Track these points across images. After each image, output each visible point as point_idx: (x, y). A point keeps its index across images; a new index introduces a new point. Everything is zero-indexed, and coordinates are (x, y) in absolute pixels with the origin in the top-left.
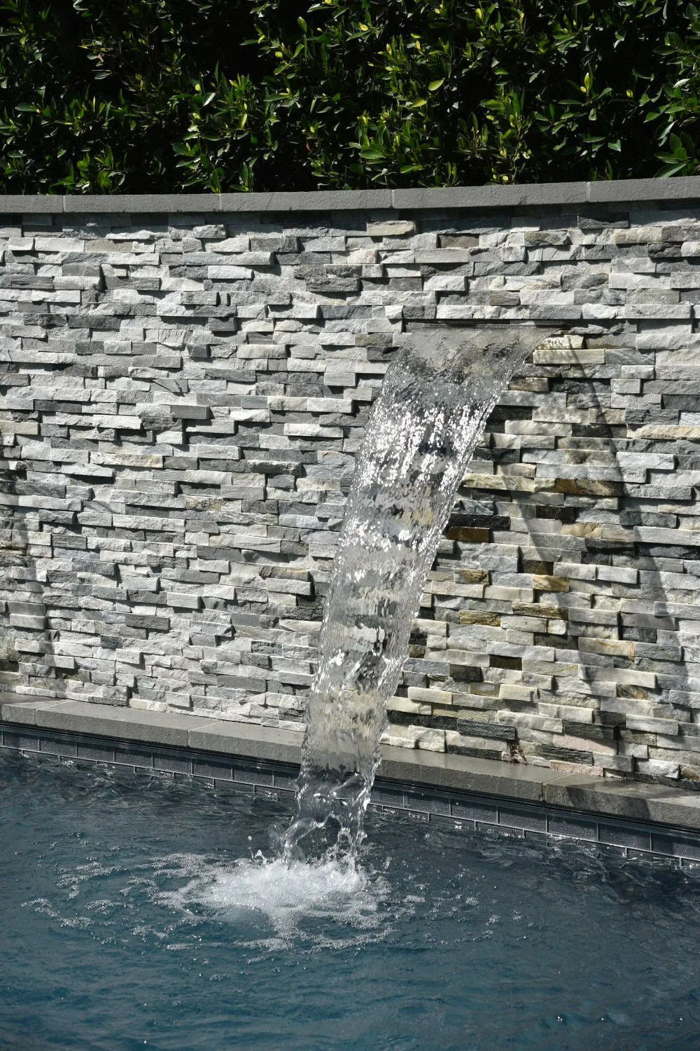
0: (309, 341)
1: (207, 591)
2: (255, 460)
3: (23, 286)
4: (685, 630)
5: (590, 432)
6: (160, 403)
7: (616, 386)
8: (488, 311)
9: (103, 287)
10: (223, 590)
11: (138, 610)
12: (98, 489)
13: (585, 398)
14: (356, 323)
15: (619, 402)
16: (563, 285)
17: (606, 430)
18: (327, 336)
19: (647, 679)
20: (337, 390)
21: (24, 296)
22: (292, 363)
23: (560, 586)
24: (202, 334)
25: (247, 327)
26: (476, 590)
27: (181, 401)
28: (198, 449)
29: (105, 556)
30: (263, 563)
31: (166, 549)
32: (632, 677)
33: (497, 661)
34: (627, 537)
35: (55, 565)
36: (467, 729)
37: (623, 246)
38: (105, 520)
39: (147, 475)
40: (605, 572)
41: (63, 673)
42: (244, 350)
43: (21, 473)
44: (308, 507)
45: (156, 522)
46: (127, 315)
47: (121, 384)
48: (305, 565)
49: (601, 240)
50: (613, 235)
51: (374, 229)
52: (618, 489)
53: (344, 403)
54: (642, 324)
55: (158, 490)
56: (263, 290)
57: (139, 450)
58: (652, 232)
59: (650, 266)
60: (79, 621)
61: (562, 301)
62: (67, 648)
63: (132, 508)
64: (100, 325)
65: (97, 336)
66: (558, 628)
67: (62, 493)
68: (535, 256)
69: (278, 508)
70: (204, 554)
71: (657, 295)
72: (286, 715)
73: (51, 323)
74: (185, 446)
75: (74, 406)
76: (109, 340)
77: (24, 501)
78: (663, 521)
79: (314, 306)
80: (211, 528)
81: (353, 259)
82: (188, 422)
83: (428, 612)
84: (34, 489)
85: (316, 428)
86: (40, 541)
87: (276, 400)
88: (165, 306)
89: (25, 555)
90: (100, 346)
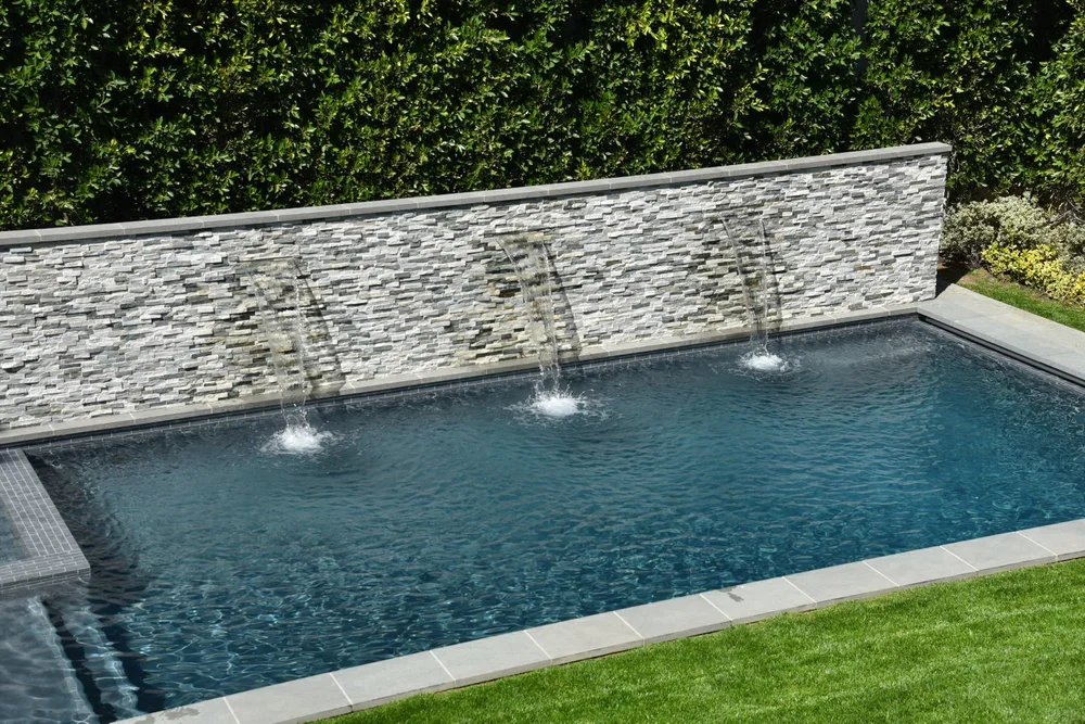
0: (448, 245)
1: (407, 333)
2: (427, 287)
3: (326, 241)
4: (573, 308)
6: (390, 274)
7: (553, 245)
8: (514, 229)
10: (416, 330)
11: (377, 345)
12: (359, 308)
14: (466, 238)
15: (554, 249)
16: (537, 219)
17: (552, 258)
18: (456, 243)
19: (563, 324)
20: (459, 259)
21: (325, 245)
22: (442, 253)
24: (403, 249)
25: (423, 244)
26: (510, 311)
27: (397, 272)
28: (403, 287)
29: (362, 330)
30: (430, 320)
31: (390, 322)
33: (516, 330)
35: (341, 338)
36: (505, 353)
37: (555, 207)
38: (364, 317)
39: (384, 299)
41: (343, 375)
42: (423, 251)
43: (324, 308)
44: (449, 298)
45: (388, 313)
46: (373, 245)
48: (448, 316)
50: (553, 204)
52: (555, 273)
53: (463, 262)
54: (561, 227)
55: (387, 302)
57: (378, 291)
58: (565, 202)
59: (563, 211)
60: (352, 355)
61: (537, 223)
62: (345, 366)
63: (375, 311)
64: (361, 251)
65: (358, 255)
67: (344, 312)
68: (529, 211)
69: (438, 300)
71: (565, 219)
72: (440, 365)
73: (337, 254)
75: (350, 281)
76: (364, 255)
77: (325, 318)
78: (568, 280)
79: (451, 235)
80: (410, 312)
81: (466, 218)
82: (400, 278)
83: (492, 321)
84: (331, 313)
85: (452, 272)
86: (334, 330)
87: (436, 266)
88: (389, 241)
89: (327, 337)
90: (360, 258)
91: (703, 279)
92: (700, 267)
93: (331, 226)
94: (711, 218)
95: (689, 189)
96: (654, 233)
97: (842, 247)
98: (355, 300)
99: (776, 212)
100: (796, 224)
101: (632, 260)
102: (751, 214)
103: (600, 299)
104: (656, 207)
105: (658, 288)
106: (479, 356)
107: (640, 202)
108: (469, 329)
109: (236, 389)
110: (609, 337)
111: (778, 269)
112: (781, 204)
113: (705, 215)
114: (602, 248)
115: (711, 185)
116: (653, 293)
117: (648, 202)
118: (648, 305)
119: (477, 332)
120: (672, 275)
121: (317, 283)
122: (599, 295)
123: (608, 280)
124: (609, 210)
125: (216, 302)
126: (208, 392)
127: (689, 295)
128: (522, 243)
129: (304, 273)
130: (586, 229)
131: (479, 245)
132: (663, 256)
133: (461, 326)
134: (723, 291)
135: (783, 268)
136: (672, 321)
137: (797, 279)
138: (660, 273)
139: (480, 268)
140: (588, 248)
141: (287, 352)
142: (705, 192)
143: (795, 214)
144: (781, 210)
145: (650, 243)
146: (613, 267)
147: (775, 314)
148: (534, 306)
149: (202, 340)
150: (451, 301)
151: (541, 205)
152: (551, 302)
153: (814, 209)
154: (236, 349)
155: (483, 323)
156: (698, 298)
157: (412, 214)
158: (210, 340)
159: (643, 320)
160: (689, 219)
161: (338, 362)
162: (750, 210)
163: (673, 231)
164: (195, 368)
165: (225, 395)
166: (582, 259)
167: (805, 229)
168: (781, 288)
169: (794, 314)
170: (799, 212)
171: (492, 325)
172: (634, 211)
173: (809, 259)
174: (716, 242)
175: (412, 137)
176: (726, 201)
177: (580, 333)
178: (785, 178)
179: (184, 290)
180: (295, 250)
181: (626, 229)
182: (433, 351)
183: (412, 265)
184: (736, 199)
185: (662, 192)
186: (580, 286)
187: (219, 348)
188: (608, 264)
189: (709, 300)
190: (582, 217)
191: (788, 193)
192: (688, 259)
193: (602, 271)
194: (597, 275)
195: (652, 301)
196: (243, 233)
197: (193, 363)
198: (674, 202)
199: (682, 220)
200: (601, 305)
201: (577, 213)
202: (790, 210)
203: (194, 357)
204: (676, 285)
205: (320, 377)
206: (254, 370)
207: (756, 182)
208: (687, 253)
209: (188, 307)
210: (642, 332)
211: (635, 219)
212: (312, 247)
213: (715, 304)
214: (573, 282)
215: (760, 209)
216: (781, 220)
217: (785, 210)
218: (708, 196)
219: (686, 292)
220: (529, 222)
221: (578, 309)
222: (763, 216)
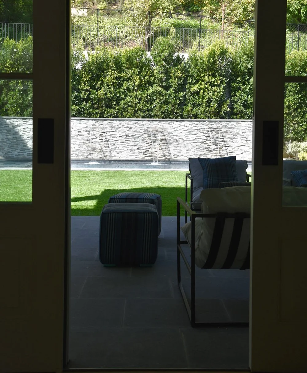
0: (138, 129)
1: (128, 149)
2: (133, 138)
3: (109, 125)
4: (170, 148)
6: (124, 134)
7: (165, 132)
8: (155, 127)
9: (118, 125)
10: (130, 148)
11: (120, 151)
12: (117, 141)
13: (162, 133)
14: (143, 128)
16: (161, 125)
17: (164, 135)
18: (141, 129)
20: (141, 133)
21: (110, 126)
22: (137, 131)
24: (128, 129)
25: (133, 128)
27: (126, 134)
28: (127, 138)
29: (117, 146)
30: (134, 146)
31: (124, 146)
32: (166, 152)
33: (155, 152)
34: (166, 142)
35: (112, 147)
36: (152, 157)
38: (118, 143)
39: (122, 140)
41: (112, 156)
42: (132, 130)
43: (108, 140)
45: (123, 143)
46: (120, 127)
47: (120, 133)
48: (138, 146)
50: (165, 122)
51: (145, 121)
52: (165, 139)
53: (142, 134)
54: (167, 128)
55: (124, 141)
56: (134, 125)
57: (121, 138)
58: (168, 122)
59: (167, 124)
60: (114, 152)
61: (161, 127)
62: (113, 154)
63: (120, 142)
64: (117, 128)
65: (117, 129)
66: (160, 149)
67: (113, 142)
68: (158, 123)
69: (136, 142)
70: (128, 146)
71: (168, 126)
72: (136, 157)
73: (112, 128)
75: (115, 134)
77: (109, 142)
78: (169, 141)
79: (139, 127)
80: (129, 144)
81: (143, 123)
82: (127, 136)
83: (149, 149)
84: (110, 141)
85: (139, 136)
86: (110, 146)
87: (135, 134)
88: (124, 127)
89: (109, 147)
90: (117, 130)
91: (206, 146)
92: (205, 142)
93: (111, 122)
94: (207, 131)
95: (201, 122)
96: (192, 132)
97: (246, 142)
98: (115, 139)
99: (226, 131)
100: (231, 135)
101: (186, 138)
102: (218, 131)
103: (177, 147)
104: (192, 126)
105: (193, 146)
106: (145, 157)
107: (188, 124)
108: (143, 150)
109: (88, 156)
110: (180, 157)
111: (226, 146)
112: (227, 129)
113: (206, 130)
114: (178, 134)
115: (207, 122)
116: (191, 147)
117: (190, 124)
118: (190, 150)
119: (145, 151)
120: (197, 143)
121: (107, 134)
122: (177, 146)
123: (179, 142)
124: (180, 125)
125: (84, 136)
126: (81, 156)
127: (202, 149)
128: (157, 131)
129: (104, 132)
130: (174, 129)
131: (146, 130)
132: (194, 138)
133: (141, 149)
134: (211, 149)
135: (228, 146)
136: (197, 155)
137: (232, 149)
138: (193, 142)
139: (146, 135)
140: (174, 134)
141: (99, 149)
142: (205, 124)
144: (227, 131)
145: (191, 135)
146: (181, 139)
148: (160, 146)
149: (81, 144)
150: (139, 143)
151: (162, 122)
152: (164, 146)
153: (236, 132)
154: (88, 147)
155: (147, 149)
156: (204, 150)
157: (129, 121)
158: (83, 144)
159: (189, 154)
160: (201, 130)
161: (111, 153)
162: (218, 130)
163: (197, 132)
164: (79, 150)
165: (85, 157)
166: (173, 136)
167: (234, 136)
168: (228, 151)
170: (232, 132)
172: (186, 126)
173: (236, 144)
174: (209, 137)
175: (140, 110)
176: (211, 127)
177: (172, 155)
178: (228, 123)
179: (78, 132)
180: (102, 126)
181: (184, 130)
182: (134, 154)
183: (130, 133)
184: (214, 127)
185: (194, 122)
186: (172, 143)
187: (84, 146)
188: (179, 139)
189: (207, 151)
190: (172, 126)
191: (229, 126)
192: (201, 140)
194: (176, 141)
196: (91, 121)
197: (79, 149)
198: (197, 125)
199: (200, 130)
202: (230, 131)
203: (79, 147)
204: (198, 146)
205: (107, 156)
206: (92, 152)
207: (220, 123)
208: (201, 138)
209: (78, 136)
210: (189, 157)
211: (187, 128)
212: (106, 126)
213: (209, 152)
214: (170, 142)
215: (221, 130)
216: (227, 133)
217: (228, 131)
218: (206, 125)
219: (201, 148)
220: (159, 126)
221: (171, 149)
222: (222, 132)
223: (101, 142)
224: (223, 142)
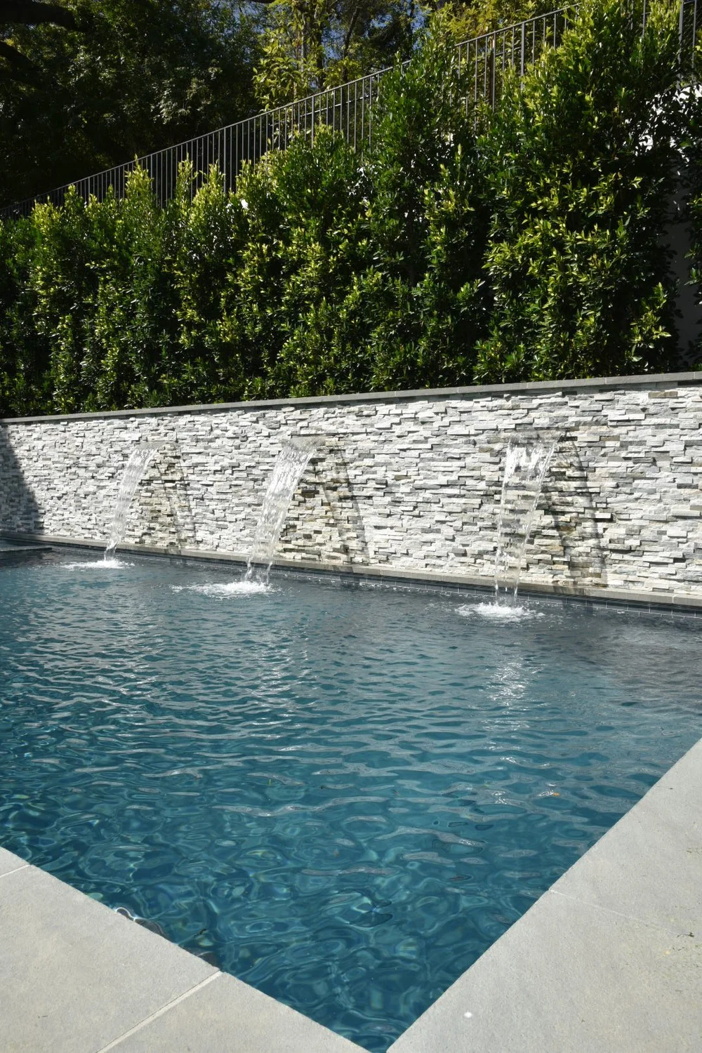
0: (266, 442)
1: (238, 516)
2: (251, 477)
3: (190, 431)
4: (365, 520)
5: (340, 464)
6: (226, 462)
7: (347, 452)
8: (314, 432)
9: (212, 430)
10: (242, 516)
11: (219, 523)
12: (209, 488)
13: (339, 455)
14: (279, 437)
15: (348, 456)
16: (333, 424)
17: (345, 464)
18: (271, 440)
19: (354, 535)
20: (273, 456)
21: (191, 434)
22: (262, 449)
23: (333, 509)
24: (238, 442)
25: (250, 439)
26: (310, 512)
27: (231, 461)
28: (236, 475)
29: (211, 507)
30: (253, 507)
31: (227, 505)
32: (350, 534)
33: (316, 532)
34: (349, 494)
35: (197, 511)
36: (307, 552)
37: (349, 413)
38: (211, 497)
39: (222, 483)
40: (344, 505)
41: (198, 542)
42: (249, 446)
43: (188, 484)
45: (224, 497)
46: (218, 437)
47: (216, 457)
49: (343, 411)
50: (346, 409)
51: (284, 410)
52: (347, 481)
54: (353, 434)
55: (225, 488)
56: (254, 428)
57: (220, 476)
58: (356, 408)
59: (355, 418)
60: (203, 527)
61: (332, 429)
62: (200, 535)
63: (218, 493)
64: (211, 441)
65: (210, 444)
66: (332, 521)
67: (199, 490)
68: (326, 416)
69: (257, 491)
70: (237, 505)
71: (357, 426)
73: (197, 441)
74: (232, 474)
75: (203, 464)
76: (212, 445)
77: (189, 492)
78: (359, 489)
79: (268, 432)
80: (239, 498)
81: (278, 419)
82: (234, 467)
83: (297, 519)
84: (192, 489)
86: (193, 504)
87: (257, 459)
88: (228, 434)
89: (189, 508)
90: (210, 447)
92: (497, 497)
94: (510, 439)
95: (483, 402)
96: (445, 450)
98: (206, 480)
99: (596, 438)
100: (626, 459)
101: (421, 477)
103: (389, 515)
104: (446, 421)
105: (450, 513)
106: (285, 550)
107: (429, 413)
109: (144, 538)
110: (399, 559)
111: (599, 515)
112: (604, 429)
113: (503, 435)
114: (392, 460)
115: (508, 399)
116: (443, 518)
117: (437, 414)
118: (438, 531)
119: (286, 526)
120: (463, 500)
121: (185, 464)
122: (388, 510)
123: (397, 495)
124: (397, 420)
126: (130, 536)
127: (486, 528)
128: (321, 447)
129: (178, 454)
130: (377, 438)
132: (454, 477)
135: (608, 516)
136: (466, 555)
137: (630, 534)
138: (450, 496)
140: (379, 459)
141: (168, 515)
142: (501, 408)
143: (624, 445)
144: (604, 438)
145: (440, 460)
146: (403, 481)
147: (598, 575)
148: (331, 511)
151: (337, 409)
152: (344, 512)
153: (652, 441)
154: (145, 507)
155: (290, 519)
156: (496, 535)
157: (241, 412)
159: (433, 548)
160: (484, 438)
161: (195, 530)
162: (561, 434)
163: (465, 449)
165: (138, 540)
166: (374, 469)
167: (640, 467)
168: (604, 542)
169: (626, 581)
170: (631, 443)
171: (296, 523)
172: (423, 423)
173: (649, 509)
176: (526, 420)
177: (371, 548)
178: (609, 395)
180: (172, 436)
181: (415, 442)
183: (243, 457)
184: (542, 419)
185: (454, 403)
186: (370, 497)
187: (136, 505)
188: (397, 478)
190: (372, 425)
191: (613, 414)
192: (482, 485)
193: (392, 485)
194: (384, 486)
195: (443, 528)
196: (150, 419)
198: (465, 416)
199: (477, 439)
200: (390, 522)
201: (368, 421)
202: (617, 438)
204: (469, 514)
205: (186, 540)
206: (152, 525)
207: (566, 399)
208: (481, 478)
210: (433, 561)
211: (424, 432)
212: (183, 435)
214: (365, 493)
215: (573, 434)
216: (604, 451)
217: (609, 438)
218: (506, 412)
219: (480, 524)
220: (327, 427)
221: (370, 521)
222: (577, 444)
223: (172, 491)
224: (582, 494)
